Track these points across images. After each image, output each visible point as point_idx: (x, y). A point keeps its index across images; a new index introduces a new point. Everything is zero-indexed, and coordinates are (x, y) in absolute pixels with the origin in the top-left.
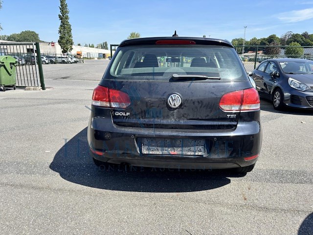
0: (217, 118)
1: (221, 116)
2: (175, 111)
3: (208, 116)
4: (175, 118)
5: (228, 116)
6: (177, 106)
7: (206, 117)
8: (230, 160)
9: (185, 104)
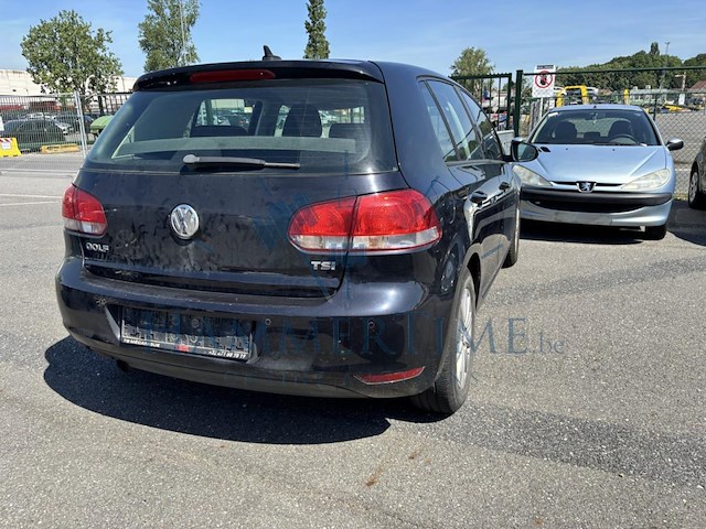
0: (288, 266)
1: (297, 264)
2: (190, 246)
3: (265, 261)
4: (192, 262)
5: (315, 264)
6: (190, 234)
7: (260, 264)
8: (315, 377)
9: (209, 231)
